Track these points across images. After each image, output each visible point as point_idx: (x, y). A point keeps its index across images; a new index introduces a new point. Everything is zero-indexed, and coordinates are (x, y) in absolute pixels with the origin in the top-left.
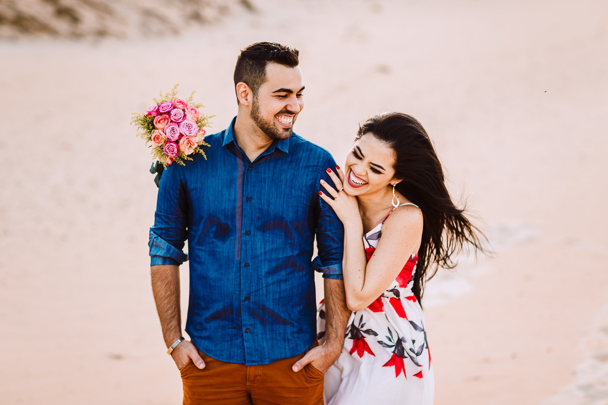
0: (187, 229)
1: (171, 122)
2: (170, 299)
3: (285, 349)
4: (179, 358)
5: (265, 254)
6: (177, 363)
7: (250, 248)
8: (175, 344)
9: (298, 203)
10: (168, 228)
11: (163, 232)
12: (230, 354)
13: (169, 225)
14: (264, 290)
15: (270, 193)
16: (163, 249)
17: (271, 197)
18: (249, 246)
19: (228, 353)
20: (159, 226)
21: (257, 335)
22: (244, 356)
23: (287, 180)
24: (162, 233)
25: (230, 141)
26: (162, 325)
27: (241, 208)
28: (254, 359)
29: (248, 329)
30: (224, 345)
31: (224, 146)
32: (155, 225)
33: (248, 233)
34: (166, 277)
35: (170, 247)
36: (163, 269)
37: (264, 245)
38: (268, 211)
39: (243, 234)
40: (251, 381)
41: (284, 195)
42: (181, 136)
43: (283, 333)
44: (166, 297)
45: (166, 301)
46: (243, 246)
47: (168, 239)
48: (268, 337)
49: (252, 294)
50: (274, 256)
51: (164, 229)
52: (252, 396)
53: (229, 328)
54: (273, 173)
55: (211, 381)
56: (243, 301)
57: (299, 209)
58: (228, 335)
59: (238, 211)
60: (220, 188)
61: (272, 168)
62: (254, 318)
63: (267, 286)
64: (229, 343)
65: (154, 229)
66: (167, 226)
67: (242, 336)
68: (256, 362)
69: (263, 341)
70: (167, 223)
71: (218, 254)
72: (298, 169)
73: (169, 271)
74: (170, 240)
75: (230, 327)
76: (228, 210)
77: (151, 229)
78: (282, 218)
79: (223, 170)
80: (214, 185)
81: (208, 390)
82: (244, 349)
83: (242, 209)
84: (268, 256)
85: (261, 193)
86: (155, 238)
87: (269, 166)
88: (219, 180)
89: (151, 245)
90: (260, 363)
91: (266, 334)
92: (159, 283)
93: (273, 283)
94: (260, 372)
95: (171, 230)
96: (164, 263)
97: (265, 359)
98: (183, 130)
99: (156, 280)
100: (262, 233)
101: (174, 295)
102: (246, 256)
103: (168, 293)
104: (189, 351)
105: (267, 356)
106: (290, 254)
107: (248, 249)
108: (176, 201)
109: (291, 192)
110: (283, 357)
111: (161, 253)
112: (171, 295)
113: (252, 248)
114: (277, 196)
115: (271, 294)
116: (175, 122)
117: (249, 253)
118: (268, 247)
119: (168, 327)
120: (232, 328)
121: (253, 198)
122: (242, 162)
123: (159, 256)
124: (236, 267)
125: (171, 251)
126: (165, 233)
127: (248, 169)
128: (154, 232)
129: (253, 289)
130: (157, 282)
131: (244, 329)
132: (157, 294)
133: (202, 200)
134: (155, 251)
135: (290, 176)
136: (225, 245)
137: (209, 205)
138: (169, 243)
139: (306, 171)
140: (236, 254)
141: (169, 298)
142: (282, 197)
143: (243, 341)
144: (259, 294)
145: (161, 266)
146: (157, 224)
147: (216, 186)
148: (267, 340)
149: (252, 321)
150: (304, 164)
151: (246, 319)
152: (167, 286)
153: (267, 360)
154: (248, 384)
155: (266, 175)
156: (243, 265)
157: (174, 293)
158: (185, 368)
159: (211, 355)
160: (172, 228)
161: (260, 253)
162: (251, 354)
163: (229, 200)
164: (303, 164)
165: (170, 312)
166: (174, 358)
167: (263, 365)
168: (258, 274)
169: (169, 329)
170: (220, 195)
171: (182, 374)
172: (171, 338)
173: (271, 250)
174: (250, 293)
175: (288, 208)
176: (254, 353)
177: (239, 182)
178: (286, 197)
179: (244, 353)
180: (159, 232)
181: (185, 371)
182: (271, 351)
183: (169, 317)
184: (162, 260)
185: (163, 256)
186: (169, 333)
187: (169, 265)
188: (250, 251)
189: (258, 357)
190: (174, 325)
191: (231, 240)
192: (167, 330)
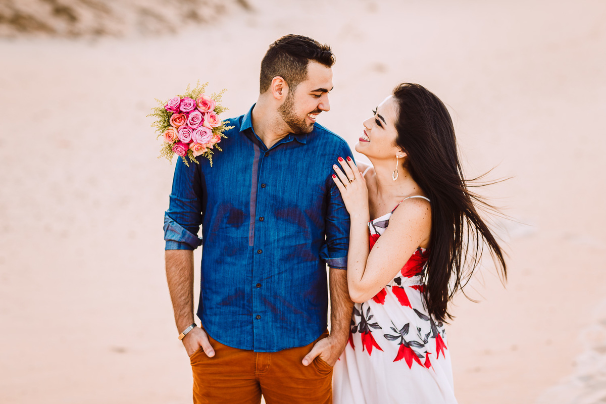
0: (202, 213)
2: (184, 285)
3: (294, 338)
4: (190, 345)
5: (278, 241)
6: (187, 350)
7: (264, 235)
8: (187, 331)
9: (313, 191)
10: (183, 212)
11: (178, 216)
12: (240, 340)
13: (184, 209)
14: (276, 277)
15: (285, 181)
16: (179, 234)
17: (286, 185)
18: (262, 232)
19: (238, 339)
20: (174, 210)
21: (267, 323)
22: (253, 343)
23: (303, 168)
24: (177, 217)
25: (248, 127)
26: (175, 310)
27: (256, 194)
28: (262, 346)
29: (258, 316)
30: (235, 331)
31: (241, 131)
32: (170, 209)
33: (261, 220)
34: (181, 263)
35: (186, 232)
36: (178, 254)
37: (278, 232)
38: (282, 199)
39: (257, 221)
40: (260, 370)
41: (300, 183)
43: (294, 323)
44: (180, 282)
45: (180, 287)
46: (257, 233)
47: (184, 223)
48: (278, 325)
49: (264, 281)
50: (287, 243)
51: (179, 213)
52: (261, 385)
53: (239, 315)
54: (290, 160)
55: (221, 369)
56: (254, 287)
57: (314, 197)
58: (238, 321)
59: (252, 196)
60: (235, 173)
61: (288, 155)
62: (265, 305)
63: (279, 274)
64: (239, 329)
65: (169, 213)
66: (182, 210)
67: (252, 323)
68: (264, 349)
69: (272, 329)
70: (182, 207)
71: (231, 239)
72: (314, 157)
73: (183, 256)
74: (185, 225)
75: (241, 313)
76: (242, 195)
77: (166, 213)
78: (296, 206)
79: (239, 155)
81: (217, 377)
82: (253, 336)
83: (257, 195)
84: (281, 244)
85: (276, 180)
86: (171, 222)
87: (285, 153)
88: (234, 165)
89: (166, 229)
90: (268, 351)
91: (277, 322)
92: (173, 269)
93: (286, 271)
94: (269, 361)
95: (186, 214)
96: (179, 248)
97: (274, 347)
99: (170, 266)
100: (276, 220)
101: (188, 281)
102: (259, 242)
103: (183, 279)
104: (200, 338)
105: (276, 344)
106: (302, 242)
107: (261, 236)
108: (190, 184)
109: (307, 180)
110: (292, 346)
111: (177, 237)
112: (185, 281)
113: (265, 234)
114: (292, 184)
115: (283, 282)
117: (263, 239)
118: (282, 234)
119: (181, 313)
121: (268, 185)
122: (258, 148)
123: (175, 241)
124: (250, 254)
125: (187, 236)
126: (180, 217)
127: (265, 156)
128: (169, 217)
129: (265, 276)
130: (171, 267)
131: (254, 316)
132: (171, 280)
133: (217, 184)
134: (170, 236)
135: (306, 164)
136: (238, 231)
137: (223, 190)
138: (184, 228)
139: (322, 160)
140: (250, 240)
141: (182, 284)
142: (298, 184)
143: (252, 328)
144: (271, 281)
145: (176, 251)
146: (172, 208)
147: (231, 171)
148: (277, 327)
149: (263, 308)
150: (321, 152)
151: (257, 306)
152: (181, 272)
153: (275, 348)
154: (257, 372)
155: (283, 163)
156: (256, 251)
157: (188, 279)
158: (194, 355)
159: (221, 342)
160: (187, 212)
161: (273, 240)
162: (260, 341)
163: (244, 185)
164: (319, 151)
165: (183, 298)
166: (184, 344)
167: (270, 353)
168: (270, 261)
169: (182, 315)
170: (235, 181)
171: (191, 361)
172: (184, 324)
173: (285, 238)
174: (261, 280)
175: (303, 196)
176: (263, 341)
177: (254, 168)
178: (301, 185)
179: (253, 340)
180: (174, 216)
181: (195, 358)
182: (280, 340)
183: (182, 303)
184: (177, 245)
185: (178, 240)
186: (182, 319)
187: (184, 251)
188: (263, 238)
189: (267, 345)
190: (187, 312)
191: (245, 226)
192: (180, 316)
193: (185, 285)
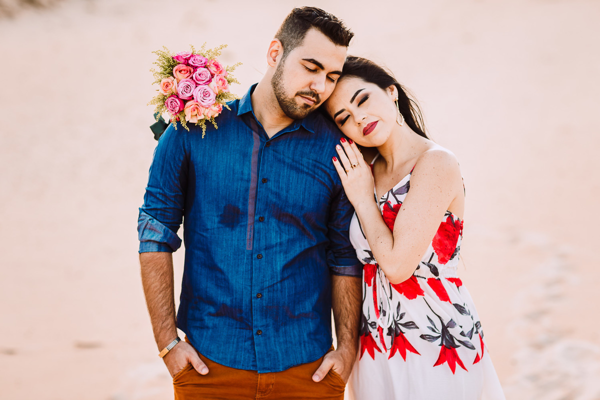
1: (190, 78)
2: (165, 293)
3: (301, 353)
4: (176, 362)
5: (280, 244)
7: (264, 237)
8: (171, 345)
10: (166, 208)
11: (159, 212)
12: (235, 358)
13: (166, 204)
14: (279, 285)
15: (289, 177)
16: (160, 233)
17: (291, 181)
18: (262, 235)
19: (233, 357)
20: (153, 206)
21: (269, 338)
22: (256, 362)
24: (156, 214)
25: (247, 110)
26: (153, 323)
27: (255, 190)
28: (266, 365)
29: (259, 331)
30: (229, 347)
31: (239, 116)
32: (146, 205)
33: (261, 220)
34: (161, 267)
35: (168, 231)
36: (158, 256)
37: (280, 234)
39: (256, 221)
40: (262, 392)
41: (306, 181)
42: (192, 98)
43: (299, 335)
44: (161, 289)
45: (161, 295)
46: (256, 235)
47: (165, 221)
48: (282, 340)
49: (265, 290)
51: (160, 209)
53: (236, 328)
54: (294, 154)
55: (214, 390)
56: (254, 298)
58: (235, 336)
59: (252, 192)
60: (232, 164)
61: (292, 148)
62: (266, 318)
63: (282, 281)
64: (235, 345)
65: (146, 209)
66: (164, 206)
67: (252, 338)
68: (269, 369)
69: (275, 344)
70: (163, 202)
72: (321, 154)
73: (164, 260)
74: (166, 223)
75: (238, 327)
76: (240, 190)
77: (141, 210)
79: (236, 143)
80: (225, 161)
82: (255, 354)
83: (257, 191)
84: (284, 248)
85: (280, 175)
86: (150, 220)
87: (289, 145)
88: (230, 155)
89: (141, 229)
90: (273, 370)
91: (279, 337)
92: (153, 274)
93: (289, 277)
94: (273, 381)
95: (169, 210)
96: (159, 250)
97: (279, 365)
98: (197, 93)
99: (149, 270)
100: (277, 221)
102: (259, 246)
103: (164, 285)
104: (187, 354)
105: (281, 362)
107: (261, 238)
108: (176, 174)
110: (300, 362)
111: (158, 237)
112: (167, 288)
113: (266, 237)
114: (297, 181)
116: (194, 81)
119: (163, 325)
120: (240, 328)
121: (269, 180)
122: (258, 137)
123: (154, 242)
124: (247, 259)
125: (169, 236)
126: (161, 214)
127: (266, 146)
129: (267, 284)
130: (150, 272)
131: (255, 331)
133: (210, 176)
134: (150, 235)
136: (234, 232)
137: (218, 183)
138: (165, 226)
140: (247, 242)
141: (164, 292)
142: (304, 182)
143: (253, 344)
144: (274, 290)
145: (156, 254)
147: (227, 162)
148: (280, 343)
149: (264, 322)
151: (257, 319)
152: (162, 277)
153: (281, 367)
154: (258, 396)
156: (255, 256)
158: (181, 374)
160: (170, 208)
161: (275, 243)
162: (263, 360)
163: (242, 179)
165: (165, 308)
166: (167, 363)
167: (276, 372)
168: (272, 267)
169: (165, 327)
170: (232, 173)
171: (175, 382)
172: (167, 338)
173: (288, 241)
174: (262, 289)
176: (266, 359)
177: (254, 159)
179: (255, 359)
180: (153, 213)
182: (285, 356)
183: (164, 314)
184: (157, 246)
185: (159, 240)
186: (165, 332)
187: (164, 253)
188: (264, 241)
189: (271, 364)
190: (171, 323)
191: (241, 226)
192: (161, 329)
193: (167, 292)
